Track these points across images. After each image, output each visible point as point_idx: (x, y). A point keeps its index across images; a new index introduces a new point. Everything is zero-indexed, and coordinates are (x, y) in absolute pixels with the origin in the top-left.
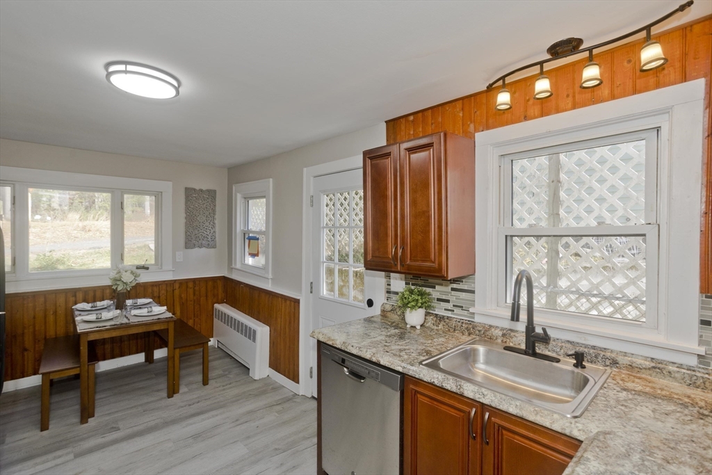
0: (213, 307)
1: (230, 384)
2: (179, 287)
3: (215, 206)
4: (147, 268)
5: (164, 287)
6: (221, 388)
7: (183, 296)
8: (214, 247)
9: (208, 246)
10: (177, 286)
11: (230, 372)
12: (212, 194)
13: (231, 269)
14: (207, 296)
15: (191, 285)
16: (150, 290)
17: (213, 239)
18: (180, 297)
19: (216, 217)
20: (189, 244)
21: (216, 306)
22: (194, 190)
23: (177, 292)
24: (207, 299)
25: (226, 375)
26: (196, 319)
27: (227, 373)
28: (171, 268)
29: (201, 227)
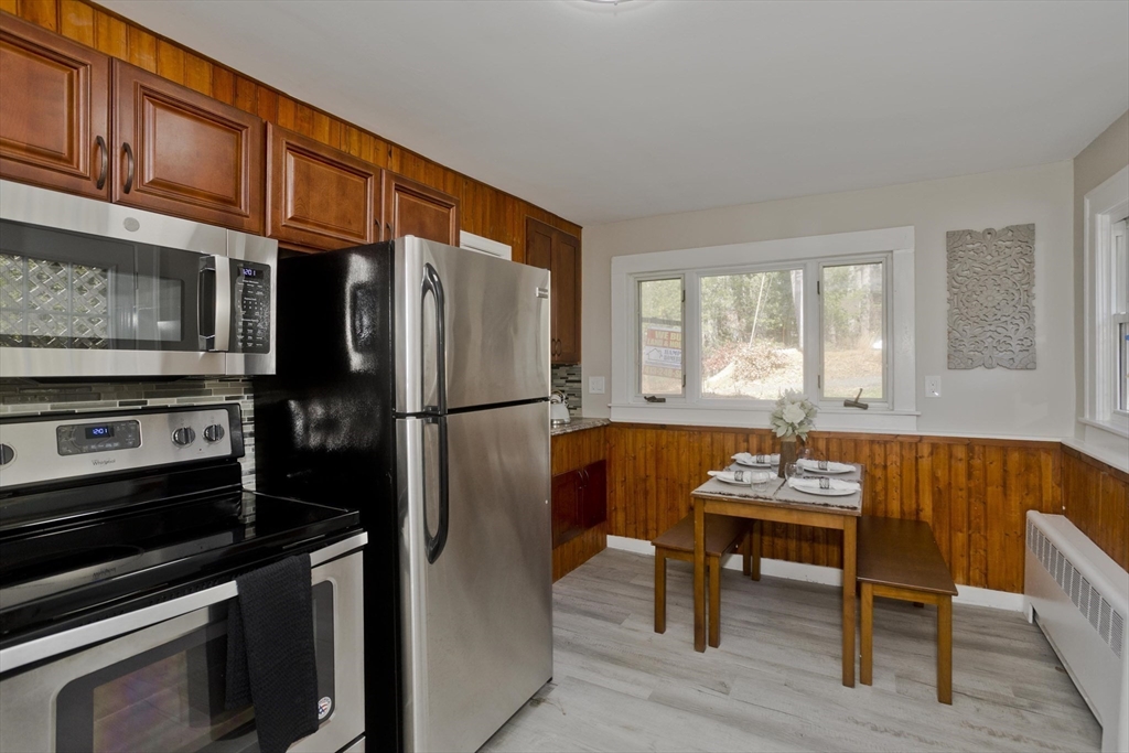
0: (1024, 517)
1: (1017, 739)
2: (932, 454)
3: (1031, 263)
4: (865, 407)
5: (896, 448)
6: (983, 736)
7: (939, 473)
8: (1029, 366)
9: (1011, 365)
10: (925, 450)
11: (1034, 706)
12: (1024, 235)
13: (1083, 426)
14: (1005, 486)
15: (960, 452)
16: (866, 450)
17: (1028, 347)
18: (934, 479)
19: (1035, 290)
20: (958, 358)
21: (1033, 515)
22: (970, 233)
23: (925, 463)
24: (1005, 494)
25: (1018, 707)
26: (976, 536)
27: (1024, 702)
28: (913, 410)
29: (991, 318)
